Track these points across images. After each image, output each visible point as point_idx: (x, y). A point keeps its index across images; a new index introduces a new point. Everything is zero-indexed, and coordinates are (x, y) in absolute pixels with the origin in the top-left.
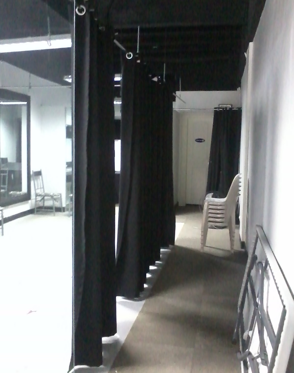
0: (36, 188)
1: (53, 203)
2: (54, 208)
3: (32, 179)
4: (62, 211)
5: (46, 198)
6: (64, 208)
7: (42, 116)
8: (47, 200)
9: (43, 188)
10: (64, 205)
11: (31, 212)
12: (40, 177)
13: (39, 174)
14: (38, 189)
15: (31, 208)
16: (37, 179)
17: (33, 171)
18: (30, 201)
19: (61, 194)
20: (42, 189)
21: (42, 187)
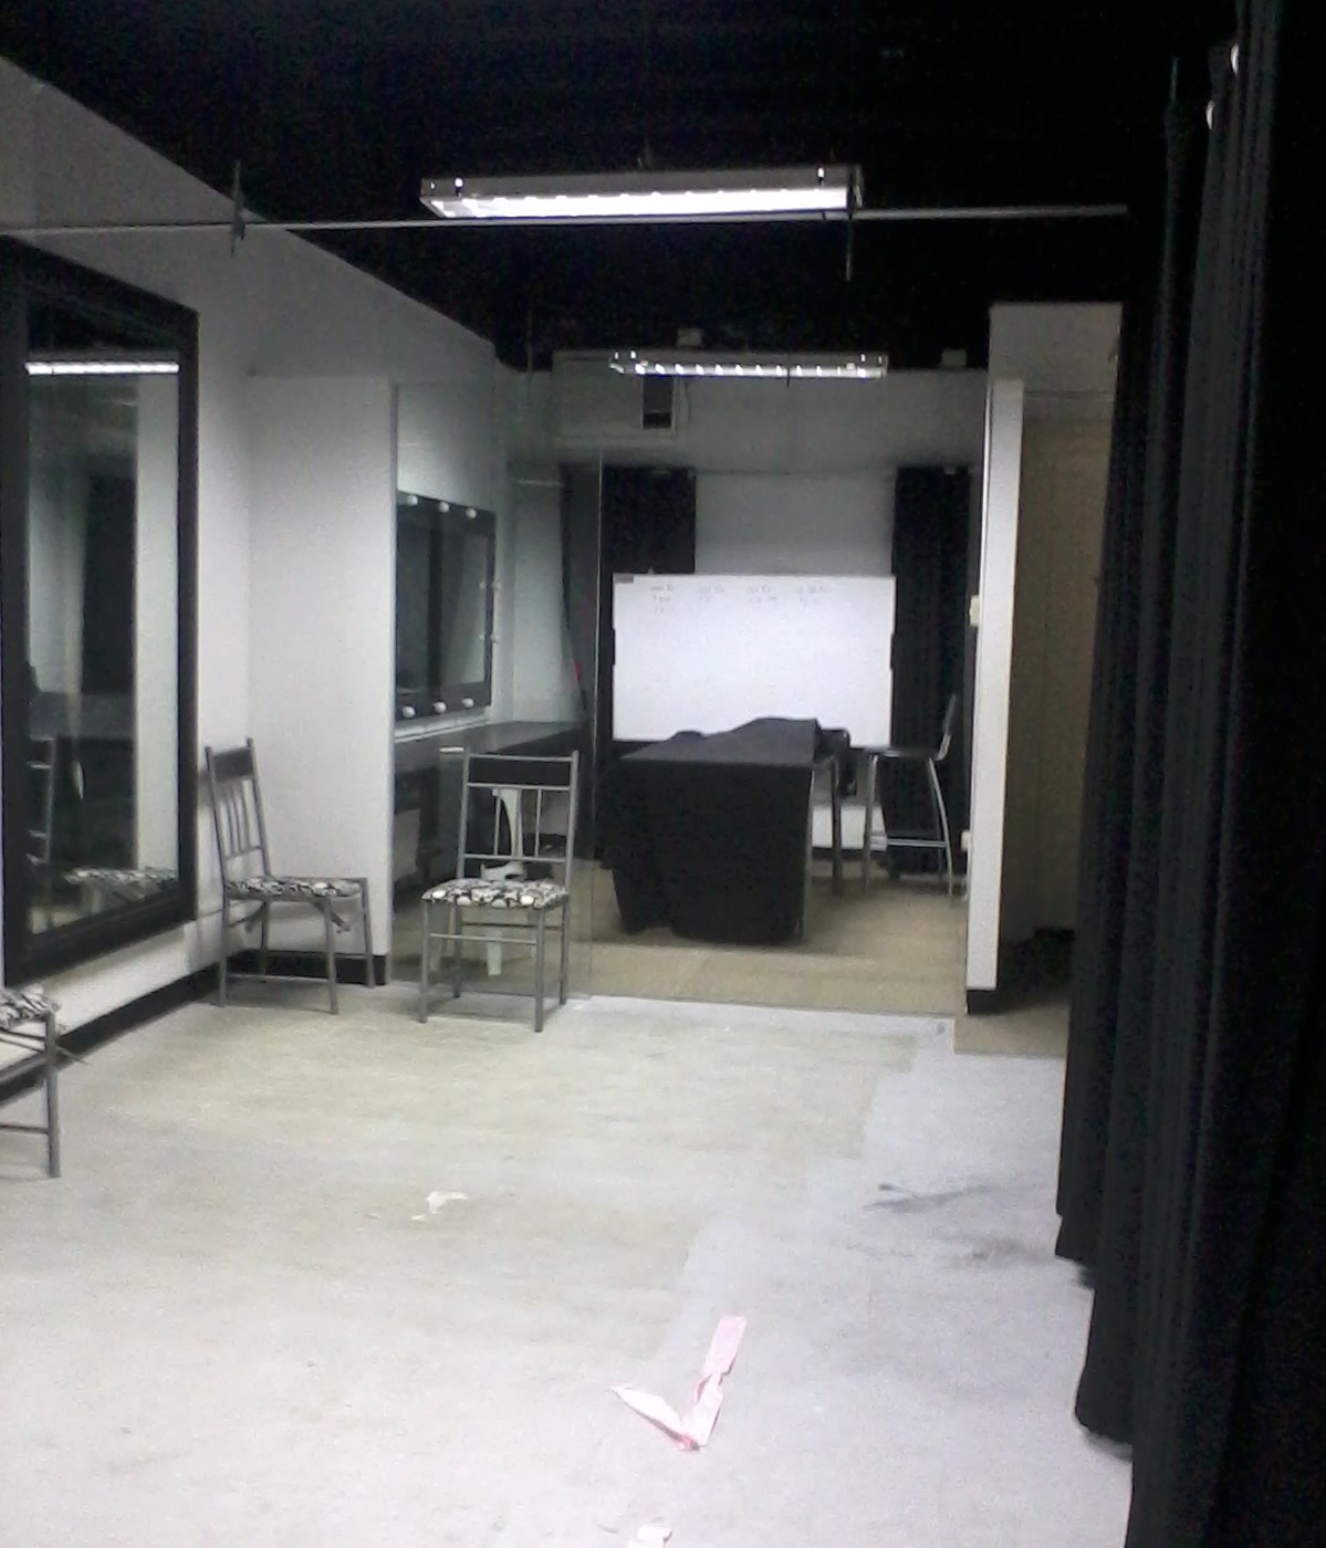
0: (227, 852)
1: (328, 936)
2: (331, 968)
3: (202, 793)
4: (371, 979)
5: (275, 905)
6: (379, 961)
7: (254, 439)
8: (287, 915)
9: (262, 847)
10: (381, 946)
11: (193, 988)
12: (247, 784)
13: (239, 764)
14: (233, 854)
15: (196, 968)
16: (228, 796)
17: (207, 750)
18: (188, 928)
19: (362, 882)
20: (257, 854)
21: (255, 840)
